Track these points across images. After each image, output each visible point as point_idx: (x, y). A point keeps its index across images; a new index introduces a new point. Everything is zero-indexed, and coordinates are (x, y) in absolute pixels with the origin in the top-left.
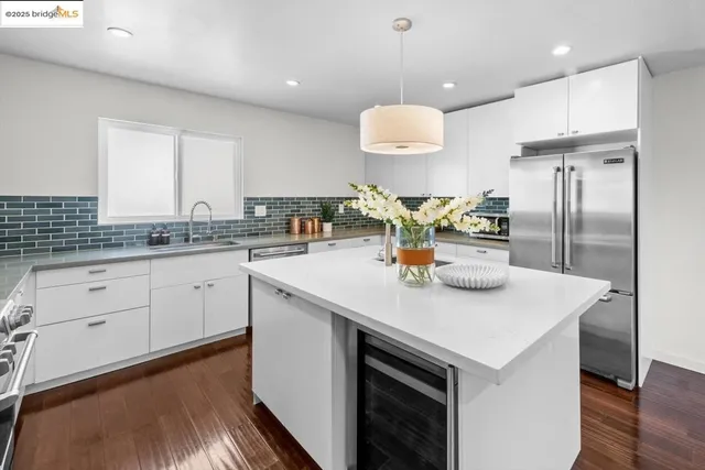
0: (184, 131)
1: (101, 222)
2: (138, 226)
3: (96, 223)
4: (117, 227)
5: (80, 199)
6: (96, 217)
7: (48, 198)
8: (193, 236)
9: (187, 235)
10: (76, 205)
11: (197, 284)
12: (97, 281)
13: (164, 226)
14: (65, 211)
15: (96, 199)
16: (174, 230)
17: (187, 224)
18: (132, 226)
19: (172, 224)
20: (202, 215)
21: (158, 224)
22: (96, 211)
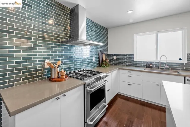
0: (158, 32)
1: (135, 60)
2: (144, 62)
3: (133, 60)
4: (138, 62)
5: (131, 54)
6: (133, 59)
7: (125, 54)
8: (160, 67)
9: (159, 66)
10: (129, 56)
11: (158, 84)
12: (130, 74)
13: (151, 63)
14: (128, 57)
15: (133, 54)
16: (154, 64)
17: (158, 63)
18: (142, 62)
19: (154, 62)
20: (163, 60)
21: (149, 62)
22: (133, 57)
